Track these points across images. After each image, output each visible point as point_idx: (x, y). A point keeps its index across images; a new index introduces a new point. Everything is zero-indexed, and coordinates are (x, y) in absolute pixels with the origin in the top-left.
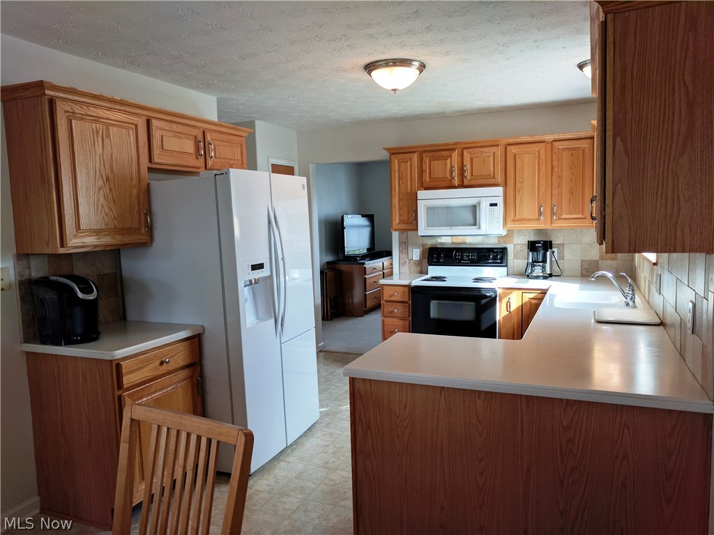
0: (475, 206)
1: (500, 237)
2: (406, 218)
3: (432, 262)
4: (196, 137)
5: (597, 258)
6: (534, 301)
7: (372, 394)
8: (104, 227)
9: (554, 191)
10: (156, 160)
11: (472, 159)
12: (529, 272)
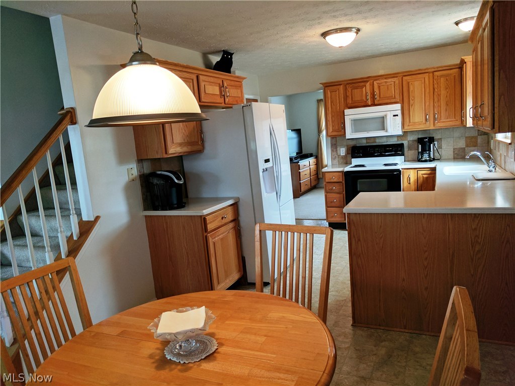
0: (383, 117)
1: (398, 136)
2: (337, 128)
3: (354, 156)
4: (219, 84)
5: (464, 147)
6: (425, 176)
7: (360, 222)
8: (183, 141)
9: (435, 105)
10: (203, 100)
11: (379, 87)
12: (420, 157)
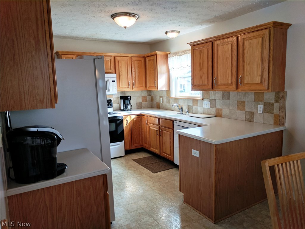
5: (141, 102)
6: (135, 119)
7: (221, 149)
9: (133, 76)
